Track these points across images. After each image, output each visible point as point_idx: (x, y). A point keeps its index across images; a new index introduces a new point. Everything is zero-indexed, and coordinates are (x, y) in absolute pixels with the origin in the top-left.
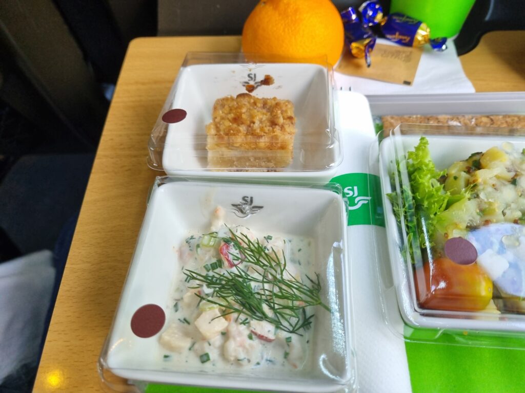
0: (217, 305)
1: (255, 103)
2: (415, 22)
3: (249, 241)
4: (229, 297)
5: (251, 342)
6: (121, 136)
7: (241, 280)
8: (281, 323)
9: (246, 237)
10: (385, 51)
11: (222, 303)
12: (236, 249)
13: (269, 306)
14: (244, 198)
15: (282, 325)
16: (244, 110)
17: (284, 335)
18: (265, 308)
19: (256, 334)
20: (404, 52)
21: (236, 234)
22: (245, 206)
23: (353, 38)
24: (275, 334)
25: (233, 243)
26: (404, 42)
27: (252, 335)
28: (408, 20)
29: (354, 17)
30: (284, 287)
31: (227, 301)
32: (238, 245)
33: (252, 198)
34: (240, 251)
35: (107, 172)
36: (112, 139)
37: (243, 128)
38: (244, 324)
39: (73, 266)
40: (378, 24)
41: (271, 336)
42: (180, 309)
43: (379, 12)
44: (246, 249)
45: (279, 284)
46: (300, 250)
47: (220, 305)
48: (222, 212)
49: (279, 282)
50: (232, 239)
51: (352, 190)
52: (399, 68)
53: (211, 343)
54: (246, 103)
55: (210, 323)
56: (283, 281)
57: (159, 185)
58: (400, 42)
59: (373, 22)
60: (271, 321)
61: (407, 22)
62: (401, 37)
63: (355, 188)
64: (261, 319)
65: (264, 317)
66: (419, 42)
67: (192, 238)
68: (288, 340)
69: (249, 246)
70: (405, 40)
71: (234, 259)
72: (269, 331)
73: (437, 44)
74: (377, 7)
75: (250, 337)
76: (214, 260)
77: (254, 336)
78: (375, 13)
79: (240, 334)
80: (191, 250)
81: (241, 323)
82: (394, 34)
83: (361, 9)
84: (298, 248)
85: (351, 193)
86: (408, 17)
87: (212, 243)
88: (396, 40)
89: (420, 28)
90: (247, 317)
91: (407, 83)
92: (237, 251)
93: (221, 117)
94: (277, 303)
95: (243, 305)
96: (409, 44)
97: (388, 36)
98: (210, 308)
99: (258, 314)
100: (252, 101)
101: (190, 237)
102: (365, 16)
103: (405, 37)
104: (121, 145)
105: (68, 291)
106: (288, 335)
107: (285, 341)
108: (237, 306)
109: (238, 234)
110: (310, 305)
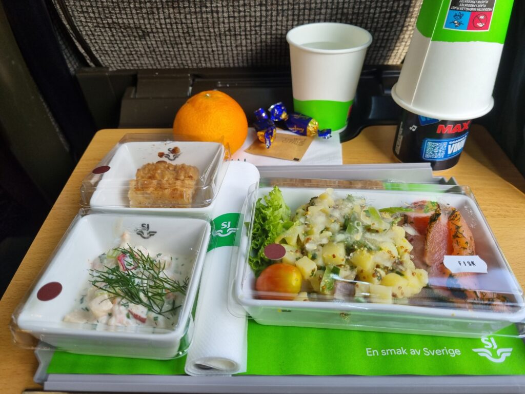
0: (107, 292)
1: (168, 168)
2: (307, 118)
3: (142, 254)
4: (117, 287)
5: (129, 320)
6: (74, 194)
7: (128, 277)
8: (153, 307)
9: (141, 252)
10: (286, 139)
11: (110, 291)
12: (131, 259)
13: (145, 294)
14: (143, 225)
15: (153, 309)
16: (159, 171)
17: (153, 315)
18: (142, 295)
19: (132, 313)
20: (300, 139)
21: (134, 250)
22: (145, 232)
23: (259, 128)
24: (147, 314)
25: (128, 254)
26: (301, 132)
27: (130, 315)
28: (302, 117)
29: (264, 115)
30: (158, 282)
31: (115, 290)
32: (132, 256)
33: (148, 225)
34: (134, 260)
35: (58, 219)
36: (67, 197)
37: (155, 182)
38: (125, 306)
39: (17, 282)
40: (283, 120)
41: (144, 316)
42: (84, 302)
43: (284, 112)
44: (139, 260)
45: (155, 280)
46: (183, 265)
47: (108, 292)
48: (127, 236)
49: (156, 278)
50: (129, 252)
51: (227, 224)
52: (294, 150)
53: (99, 321)
54: (162, 167)
55: (99, 304)
56: (158, 278)
57: (83, 216)
58: (298, 132)
59: (279, 119)
60: (145, 305)
61: (302, 118)
62: (298, 129)
63: (229, 223)
64: (138, 303)
65: (140, 302)
66: (310, 132)
67: (104, 254)
68: (156, 319)
69: (141, 257)
70: (301, 131)
71: (127, 265)
72: (142, 312)
73: (324, 133)
74: (283, 108)
75: (128, 317)
76: (114, 266)
77: (131, 316)
78: (281, 112)
79: (120, 312)
80: (101, 262)
81: (122, 305)
82: (293, 127)
83: (270, 110)
84: (182, 264)
85: (225, 226)
86: (303, 115)
87: (114, 255)
88: (295, 131)
89: (310, 122)
90: (127, 301)
91: (296, 160)
92: (132, 260)
93: (142, 176)
94: (150, 291)
95: (126, 294)
96: (304, 134)
97: (290, 129)
98: (101, 294)
99: (136, 300)
100: (167, 166)
101: (102, 253)
102: (273, 115)
103: (301, 129)
104: (73, 200)
105: (9, 298)
106: (156, 315)
107: (153, 319)
108: (122, 294)
109: (135, 250)
110: (172, 292)
